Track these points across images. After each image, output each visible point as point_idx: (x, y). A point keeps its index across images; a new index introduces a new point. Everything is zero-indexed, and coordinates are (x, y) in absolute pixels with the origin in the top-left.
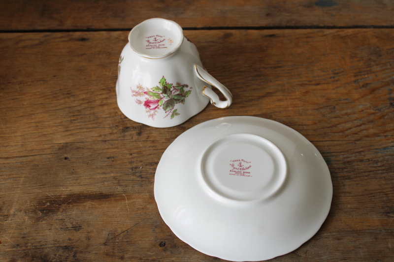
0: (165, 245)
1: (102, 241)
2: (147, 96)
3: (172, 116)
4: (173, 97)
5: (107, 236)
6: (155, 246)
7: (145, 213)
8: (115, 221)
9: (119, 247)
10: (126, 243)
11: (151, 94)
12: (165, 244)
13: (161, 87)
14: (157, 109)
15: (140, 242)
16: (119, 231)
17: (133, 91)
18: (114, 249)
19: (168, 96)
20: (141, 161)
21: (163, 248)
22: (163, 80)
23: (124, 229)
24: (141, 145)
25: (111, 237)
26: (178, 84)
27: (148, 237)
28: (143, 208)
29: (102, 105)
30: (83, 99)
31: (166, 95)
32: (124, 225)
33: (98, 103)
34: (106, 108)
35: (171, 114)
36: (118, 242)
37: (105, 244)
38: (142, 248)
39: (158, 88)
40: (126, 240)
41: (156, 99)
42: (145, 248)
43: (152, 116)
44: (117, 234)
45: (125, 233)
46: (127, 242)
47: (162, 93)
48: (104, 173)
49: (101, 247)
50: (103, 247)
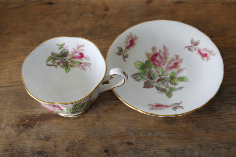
0: (108, 152)
1: (65, 148)
5: (68, 144)
6: (101, 152)
7: (94, 128)
8: (73, 134)
9: (76, 152)
10: (81, 150)
12: (108, 151)
15: (91, 149)
16: (77, 141)
18: (73, 154)
21: (107, 154)
23: (80, 140)
25: (71, 145)
27: (96, 146)
28: (92, 125)
32: (80, 136)
36: (75, 149)
37: (67, 150)
38: (93, 154)
40: (81, 148)
42: (94, 154)
44: (75, 143)
45: (81, 142)
46: (82, 149)
49: (64, 152)
50: (65, 152)
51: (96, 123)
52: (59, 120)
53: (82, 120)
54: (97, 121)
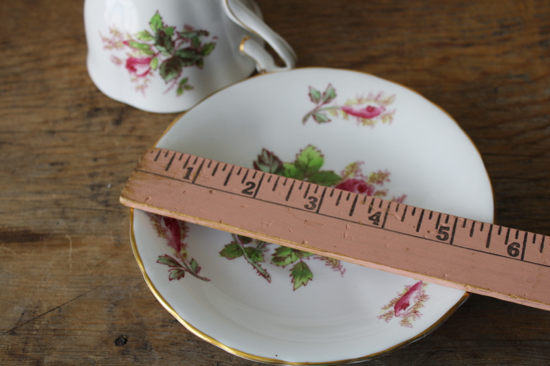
0: (125, 343)
1: (8, 325)
2: (128, 50)
3: (180, 91)
4: (178, 53)
5: (20, 315)
6: (106, 342)
7: (101, 275)
8: (40, 287)
9: (37, 340)
10: (52, 333)
11: (135, 45)
12: (126, 340)
13: (153, 32)
14: (148, 76)
15: (80, 333)
16: (45, 307)
17: (104, 40)
18: (26, 343)
19: (168, 51)
20: (111, 174)
21: (122, 348)
22: (157, 18)
23: (55, 305)
24: (117, 143)
25: (26, 318)
26: (188, 29)
27: (96, 324)
28: (98, 265)
29: (60, 66)
30: (28, 54)
31: (163, 49)
32: (56, 296)
33: (53, 61)
34: (65, 71)
35: (176, 87)
36: (37, 330)
37: (12, 332)
38: (83, 346)
39: (147, 34)
40: (53, 328)
41: (145, 55)
42: (86, 346)
43: (142, 88)
44: (39, 314)
45: (55, 313)
46: (55, 330)
47: (155, 45)
48: (40, 193)
49: (4, 337)
50: (6, 338)
51: (109, 262)
52: (8, 249)
53: (71, 250)
54: (113, 256)
